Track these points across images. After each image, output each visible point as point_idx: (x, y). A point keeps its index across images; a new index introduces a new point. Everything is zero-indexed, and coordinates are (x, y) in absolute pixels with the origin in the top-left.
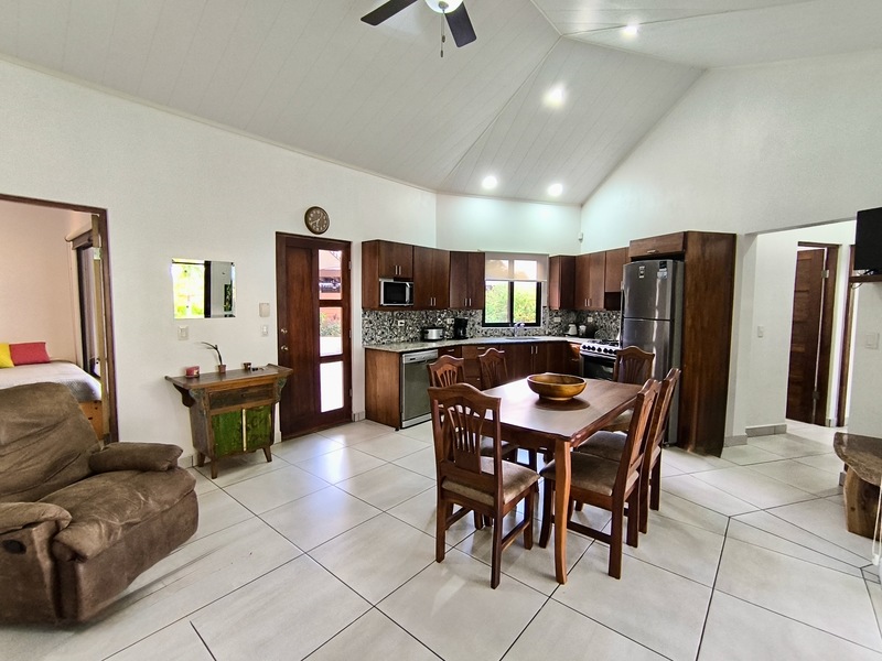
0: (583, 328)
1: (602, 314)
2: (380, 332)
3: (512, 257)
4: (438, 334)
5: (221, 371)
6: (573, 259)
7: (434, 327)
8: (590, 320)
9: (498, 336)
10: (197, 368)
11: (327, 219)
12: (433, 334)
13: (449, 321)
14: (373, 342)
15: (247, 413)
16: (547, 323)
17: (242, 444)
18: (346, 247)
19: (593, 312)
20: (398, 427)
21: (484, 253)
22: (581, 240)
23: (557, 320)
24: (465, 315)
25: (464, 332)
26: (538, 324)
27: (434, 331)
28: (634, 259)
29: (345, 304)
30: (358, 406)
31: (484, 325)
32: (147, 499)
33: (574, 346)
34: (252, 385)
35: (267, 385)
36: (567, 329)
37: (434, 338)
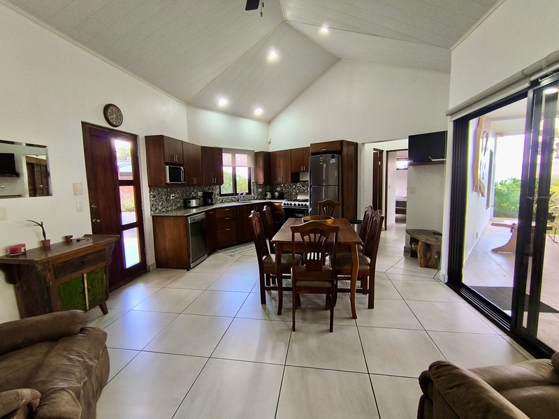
0: (277, 194)
1: (286, 185)
2: (160, 204)
3: (234, 152)
4: (196, 203)
5: (45, 246)
6: (268, 154)
7: (194, 198)
8: (279, 189)
9: (229, 202)
10: (24, 245)
11: (121, 115)
12: (194, 203)
13: (200, 194)
14: (157, 211)
15: (87, 277)
16: (255, 192)
17: (86, 304)
18: (133, 138)
19: (280, 184)
20: (188, 268)
21: (221, 148)
22: (270, 143)
23: (260, 190)
24: (209, 189)
25: (212, 201)
26: (249, 193)
27: (194, 200)
28: (313, 154)
29: (135, 183)
30: (151, 260)
31: (221, 195)
32: (83, 358)
33: (276, 204)
34: (89, 252)
35: (100, 251)
36: (266, 195)
37: (194, 205)
